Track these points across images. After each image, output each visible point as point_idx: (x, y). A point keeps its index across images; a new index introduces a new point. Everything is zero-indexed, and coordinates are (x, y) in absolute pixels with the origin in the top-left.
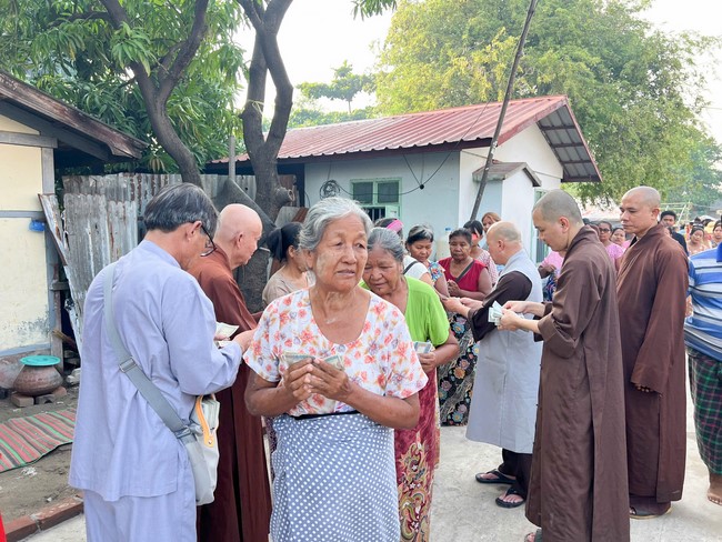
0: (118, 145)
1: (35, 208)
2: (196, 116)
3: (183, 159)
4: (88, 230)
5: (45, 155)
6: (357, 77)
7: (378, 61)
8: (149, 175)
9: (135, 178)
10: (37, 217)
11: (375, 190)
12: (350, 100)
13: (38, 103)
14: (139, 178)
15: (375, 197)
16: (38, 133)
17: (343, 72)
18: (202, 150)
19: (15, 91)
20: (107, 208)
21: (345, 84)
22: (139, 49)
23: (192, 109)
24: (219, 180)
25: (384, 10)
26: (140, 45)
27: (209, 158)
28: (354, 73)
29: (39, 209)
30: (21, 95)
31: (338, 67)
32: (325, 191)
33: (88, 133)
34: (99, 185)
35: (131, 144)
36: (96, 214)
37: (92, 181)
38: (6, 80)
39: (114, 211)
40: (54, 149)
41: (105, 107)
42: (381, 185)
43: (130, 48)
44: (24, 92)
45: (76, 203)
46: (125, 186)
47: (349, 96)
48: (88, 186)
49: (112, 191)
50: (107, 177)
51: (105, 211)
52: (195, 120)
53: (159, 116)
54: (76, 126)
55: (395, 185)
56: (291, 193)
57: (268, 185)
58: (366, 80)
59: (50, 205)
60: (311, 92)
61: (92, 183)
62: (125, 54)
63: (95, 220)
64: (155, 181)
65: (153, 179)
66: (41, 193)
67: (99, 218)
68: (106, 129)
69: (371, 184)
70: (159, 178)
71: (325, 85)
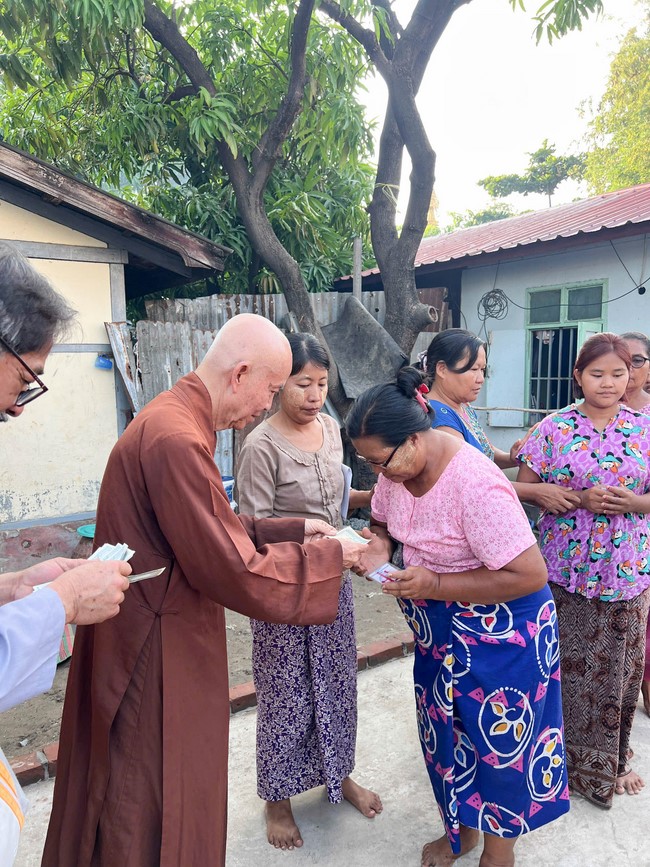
0: (192, 254)
1: (101, 340)
2: (315, 215)
3: (284, 270)
4: (167, 367)
5: (114, 274)
6: (560, 159)
7: (590, 130)
8: (249, 296)
9: (232, 300)
10: (104, 350)
11: (565, 299)
12: (550, 192)
13: (90, 203)
14: (237, 301)
15: (564, 311)
16: (105, 246)
17: (541, 156)
18: (329, 265)
19: (61, 189)
20: (191, 338)
21: (544, 170)
22: (220, 121)
23: (308, 207)
24: (341, 299)
25: (582, 18)
26: (224, 117)
27: (338, 274)
28: (556, 155)
29: (106, 342)
30: (68, 193)
31: (535, 150)
32: (487, 307)
33: (154, 238)
34: (188, 311)
35: (210, 252)
36: (177, 348)
37: (178, 306)
38: (48, 175)
39: (200, 343)
40: (126, 266)
41: (207, 214)
42: (575, 293)
43: (210, 122)
44: (72, 188)
45: (152, 333)
46: (220, 311)
47: (549, 187)
48: (173, 313)
49: (204, 318)
50: (198, 300)
51: (188, 343)
52: (313, 222)
53: (253, 213)
54: (139, 230)
55: (598, 290)
56: (432, 311)
57: (400, 302)
58: (572, 161)
59: (119, 336)
60: (496, 188)
61: (178, 308)
62: (203, 131)
63: (176, 355)
64: (257, 304)
65: (254, 301)
66: (110, 321)
67: (180, 351)
68: (176, 232)
69: (559, 292)
70: (262, 300)
71: (516, 176)
